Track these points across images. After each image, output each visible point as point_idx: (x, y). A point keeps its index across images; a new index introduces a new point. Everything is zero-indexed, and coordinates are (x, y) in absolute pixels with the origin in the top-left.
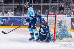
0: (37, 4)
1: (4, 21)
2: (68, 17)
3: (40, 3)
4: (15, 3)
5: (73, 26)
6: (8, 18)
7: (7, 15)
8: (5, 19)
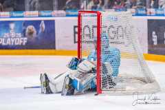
2: (137, 15)
5: (155, 44)
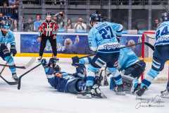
0: (139, 7)
1: (68, 44)
3: (147, 4)
4: (92, 4)
6: (76, 36)
7: (73, 30)
8: (68, 39)
